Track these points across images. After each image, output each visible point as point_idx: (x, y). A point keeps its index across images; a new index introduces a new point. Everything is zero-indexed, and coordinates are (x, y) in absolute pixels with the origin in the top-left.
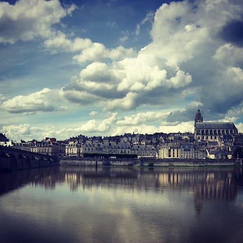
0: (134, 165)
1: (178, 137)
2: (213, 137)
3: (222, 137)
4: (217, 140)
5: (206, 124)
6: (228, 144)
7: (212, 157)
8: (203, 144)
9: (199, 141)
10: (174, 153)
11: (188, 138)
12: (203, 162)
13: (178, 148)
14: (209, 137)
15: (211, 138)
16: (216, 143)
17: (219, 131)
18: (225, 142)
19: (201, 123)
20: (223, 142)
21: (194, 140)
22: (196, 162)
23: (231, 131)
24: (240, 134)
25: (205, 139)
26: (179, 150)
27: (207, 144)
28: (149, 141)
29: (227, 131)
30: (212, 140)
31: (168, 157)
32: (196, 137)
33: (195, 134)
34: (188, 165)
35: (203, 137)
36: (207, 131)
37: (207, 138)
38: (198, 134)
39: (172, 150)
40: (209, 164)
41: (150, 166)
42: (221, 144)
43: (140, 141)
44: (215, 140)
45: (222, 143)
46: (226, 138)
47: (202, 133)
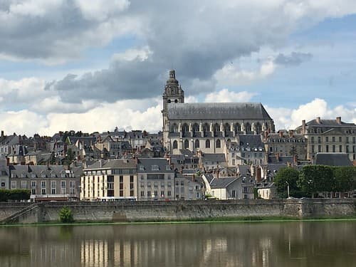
0: (21, 221)
1: (121, 142)
2: (212, 143)
3: (236, 141)
4: (224, 149)
5: (192, 109)
6: (253, 159)
7: (220, 194)
8: (187, 161)
9: (177, 152)
10: (121, 186)
11: (148, 146)
12: (200, 208)
13: (131, 173)
14: (202, 143)
15: (208, 145)
16: (220, 158)
17: (227, 127)
18: (243, 155)
19: (179, 105)
20: (239, 154)
21: (163, 150)
22: (183, 208)
23: (258, 126)
24: (281, 132)
25: (191, 148)
26: (135, 177)
27: (196, 161)
28: (47, 156)
29: (248, 126)
30: (210, 151)
31: (106, 198)
32: (167, 141)
33: (166, 135)
34: (161, 217)
35: (187, 142)
36: (195, 127)
37: (197, 145)
38: (172, 134)
39: (117, 178)
40: (216, 213)
41: (64, 221)
42: (233, 161)
43: (21, 154)
44: (218, 151)
45: (238, 158)
46: (247, 143)
47: (183, 131)
